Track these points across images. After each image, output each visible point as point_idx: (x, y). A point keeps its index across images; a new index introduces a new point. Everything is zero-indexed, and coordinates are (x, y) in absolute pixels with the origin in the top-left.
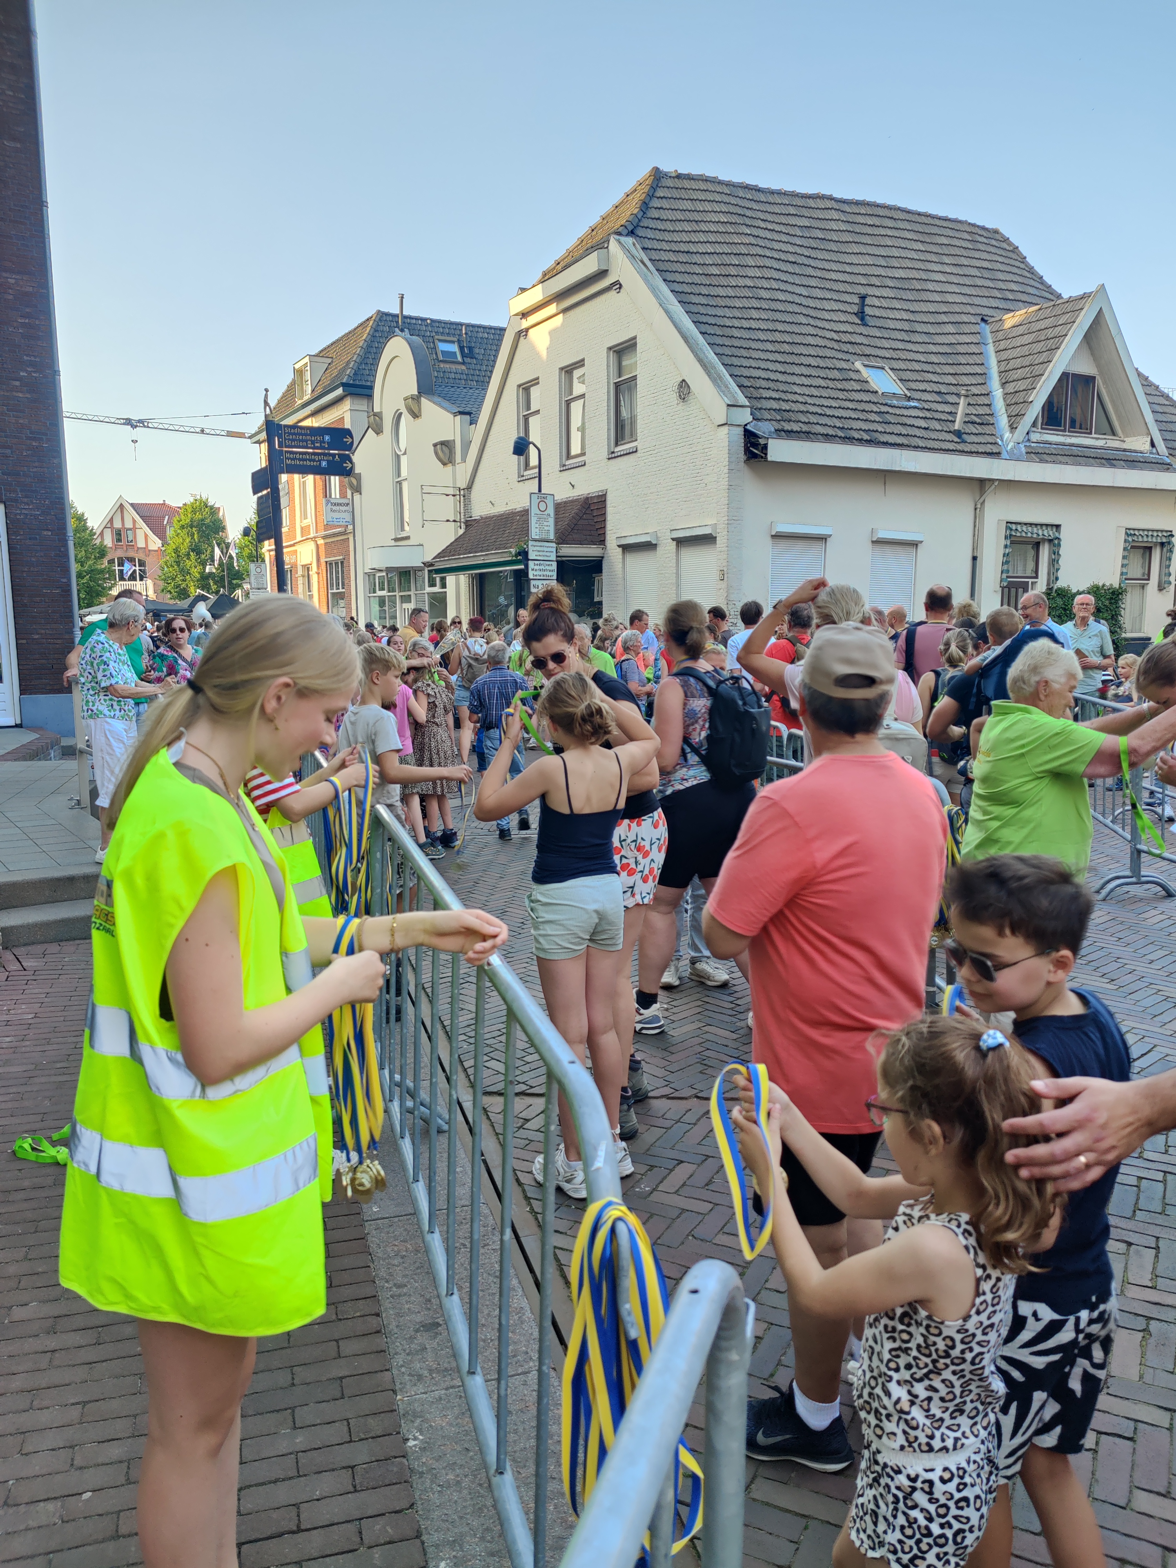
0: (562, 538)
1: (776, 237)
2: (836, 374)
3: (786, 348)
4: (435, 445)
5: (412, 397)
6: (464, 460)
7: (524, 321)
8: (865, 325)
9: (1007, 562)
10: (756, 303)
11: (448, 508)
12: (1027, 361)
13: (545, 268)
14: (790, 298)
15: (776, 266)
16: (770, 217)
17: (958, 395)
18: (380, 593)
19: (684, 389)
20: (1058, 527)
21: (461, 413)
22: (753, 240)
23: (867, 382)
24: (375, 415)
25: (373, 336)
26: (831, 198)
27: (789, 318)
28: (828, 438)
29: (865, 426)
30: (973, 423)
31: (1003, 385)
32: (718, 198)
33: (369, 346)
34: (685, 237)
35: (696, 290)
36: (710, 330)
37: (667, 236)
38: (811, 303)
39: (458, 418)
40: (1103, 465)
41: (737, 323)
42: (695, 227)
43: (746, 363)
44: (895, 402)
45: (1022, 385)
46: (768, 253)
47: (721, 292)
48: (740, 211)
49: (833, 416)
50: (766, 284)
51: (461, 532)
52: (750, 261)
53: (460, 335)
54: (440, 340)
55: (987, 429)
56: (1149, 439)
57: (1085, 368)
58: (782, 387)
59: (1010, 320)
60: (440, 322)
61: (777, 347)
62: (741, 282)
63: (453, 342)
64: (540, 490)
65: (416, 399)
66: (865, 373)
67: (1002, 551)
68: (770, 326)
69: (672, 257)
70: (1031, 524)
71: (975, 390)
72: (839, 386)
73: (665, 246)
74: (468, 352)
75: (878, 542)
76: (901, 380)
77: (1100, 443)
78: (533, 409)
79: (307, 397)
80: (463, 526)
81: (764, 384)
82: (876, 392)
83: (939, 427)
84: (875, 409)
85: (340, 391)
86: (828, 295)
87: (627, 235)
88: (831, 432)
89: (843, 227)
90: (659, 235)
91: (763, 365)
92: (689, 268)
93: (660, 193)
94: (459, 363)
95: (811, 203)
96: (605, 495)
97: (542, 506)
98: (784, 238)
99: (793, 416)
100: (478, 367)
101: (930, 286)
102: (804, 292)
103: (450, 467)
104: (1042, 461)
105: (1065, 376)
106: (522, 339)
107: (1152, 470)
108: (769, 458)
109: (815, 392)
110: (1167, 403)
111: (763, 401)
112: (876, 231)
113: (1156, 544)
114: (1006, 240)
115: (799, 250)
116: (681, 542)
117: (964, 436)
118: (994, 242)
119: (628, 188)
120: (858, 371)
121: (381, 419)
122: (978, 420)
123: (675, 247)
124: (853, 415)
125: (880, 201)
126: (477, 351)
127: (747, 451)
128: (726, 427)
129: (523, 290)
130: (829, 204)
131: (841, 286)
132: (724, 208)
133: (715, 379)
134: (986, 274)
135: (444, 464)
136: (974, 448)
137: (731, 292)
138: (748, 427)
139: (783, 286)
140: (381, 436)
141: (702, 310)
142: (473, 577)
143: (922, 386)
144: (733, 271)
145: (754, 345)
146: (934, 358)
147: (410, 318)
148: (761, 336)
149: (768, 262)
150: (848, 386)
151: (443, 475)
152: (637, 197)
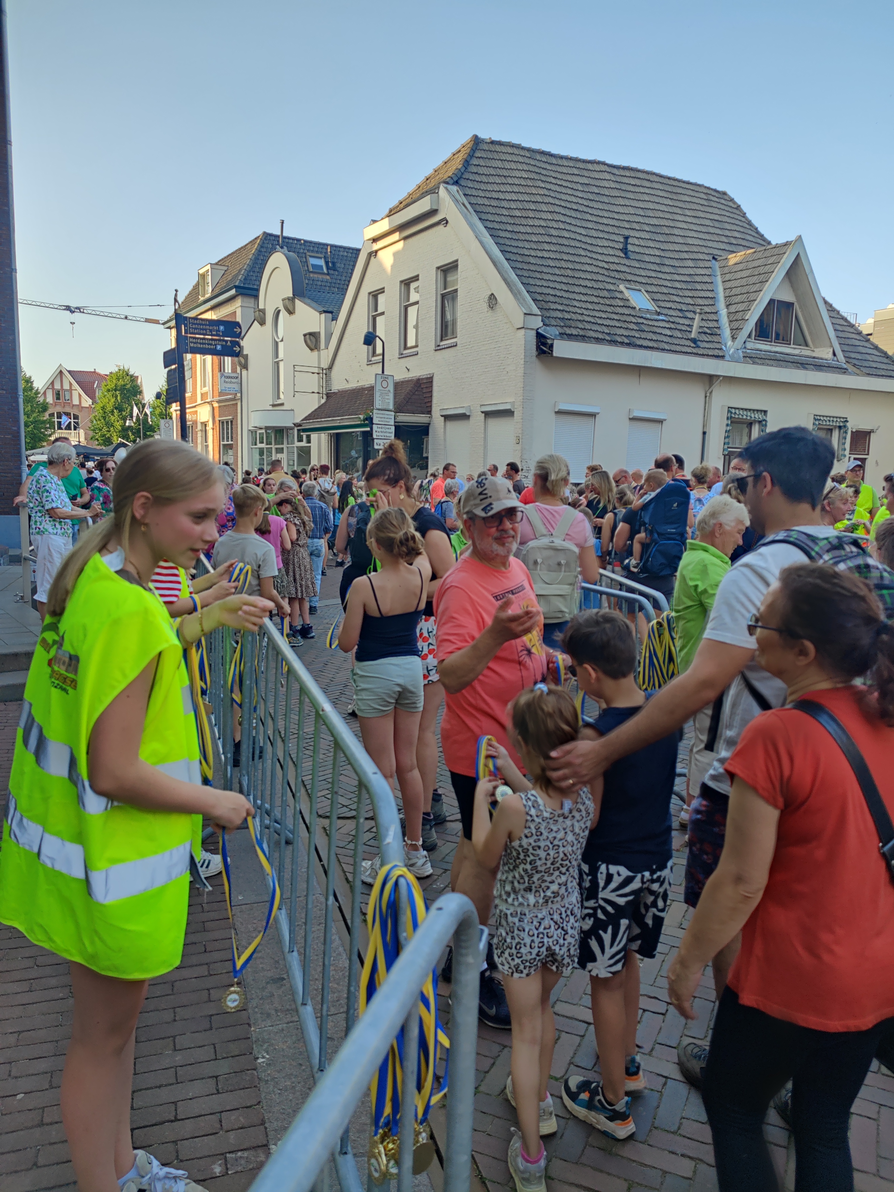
0: (399, 409)
1: (564, 190)
2: (606, 294)
3: (570, 273)
4: (305, 335)
5: (288, 299)
6: (327, 347)
7: (374, 244)
8: (628, 258)
9: (728, 437)
10: (548, 239)
11: (313, 383)
12: (745, 290)
13: (391, 206)
14: (573, 236)
15: (563, 212)
16: (559, 176)
17: (695, 312)
18: (260, 445)
19: (492, 301)
20: (765, 412)
21: (325, 312)
22: (547, 193)
23: (628, 300)
24: (260, 310)
25: (260, 251)
26: (604, 163)
27: (572, 251)
28: (598, 340)
29: (626, 333)
30: (705, 333)
31: (728, 306)
32: (521, 159)
33: (256, 259)
34: (496, 188)
35: (503, 227)
36: (513, 257)
37: (483, 187)
38: (589, 240)
39: (323, 315)
40: (798, 368)
41: (533, 253)
42: (504, 180)
43: (539, 283)
44: (648, 316)
45: (741, 307)
46: (557, 202)
47: (522, 229)
48: (537, 170)
49: (603, 325)
50: (555, 225)
51: (323, 401)
52: (544, 208)
53: (326, 253)
54: (311, 256)
55: (715, 339)
56: (831, 350)
57: (787, 296)
58: (566, 302)
59: (733, 259)
60: (311, 242)
61: (563, 272)
62: (537, 223)
63: (321, 258)
64: (383, 372)
65: (292, 300)
66: (627, 294)
67: (724, 428)
68: (558, 256)
69: (487, 202)
70: (746, 410)
71: (707, 309)
72: (608, 303)
73: (481, 194)
74: (332, 266)
75: (633, 419)
76: (653, 300)
77: (797, 352)
78: (380, 311)
79: (208, 296)
80: (325, 397)
81: (552, 299)
82: (635, 308)
83: (680, 335)
84: (634, 320)
85: (233, 292)
86: (601, 235)
87: (453, 184)
88: (600, 336)
89: (613, 185)
90: (477, 186)
91: (552, 285)
92: (499, 211)
93: (478, 154)
94: (324, 274)
95: (590, 166)
96: (432, 378)
97: (385, 384)
98: (570, 192)
99: (573, 324)
100: (339, 277)
101: (676, 231)
102: (583, 232)
103: (316, 353)
104: (754, 363)
105: (772, 301)
106: (372, 258)
107: (834, 372)
108: (555, 354)
109: (590, 306)
110: (845, 324)
111: (551, 311)
112: (637, 189)
113: (835, 427)
114: (732, 200)
115: (580, 201)
116: (488, 414)
117: (699, 343)
118: (723, 201)
119: (454, 149)
120: (622, 292)
121: (264, 314)
122: (708, 331)
123: (488, 195)
124: (618, 324)
125: (640, 167)
126: (338, 265)
127: (538, 348)
128: (523, 331)
129: (374, 221)
130: (603, 168)
131: (611, 229)
132: (526, 167)
133: (516, 294)
134: (717, 224)
135: (312, 350)
136: (705, 352)
137: (529, 230)
138: (540, 331)
139: (568, 227)
140: (264, 327)
141: (508, 242)
142: (331, 435)
143: (669, 305)
144: (531, 214)
145: (545, 270)
146: (678, 285)
147: (289, 238)
148: (552, 264)
149: (557, 209)
150: (613, 302)
151: (311, 358)
152: (461, 156)
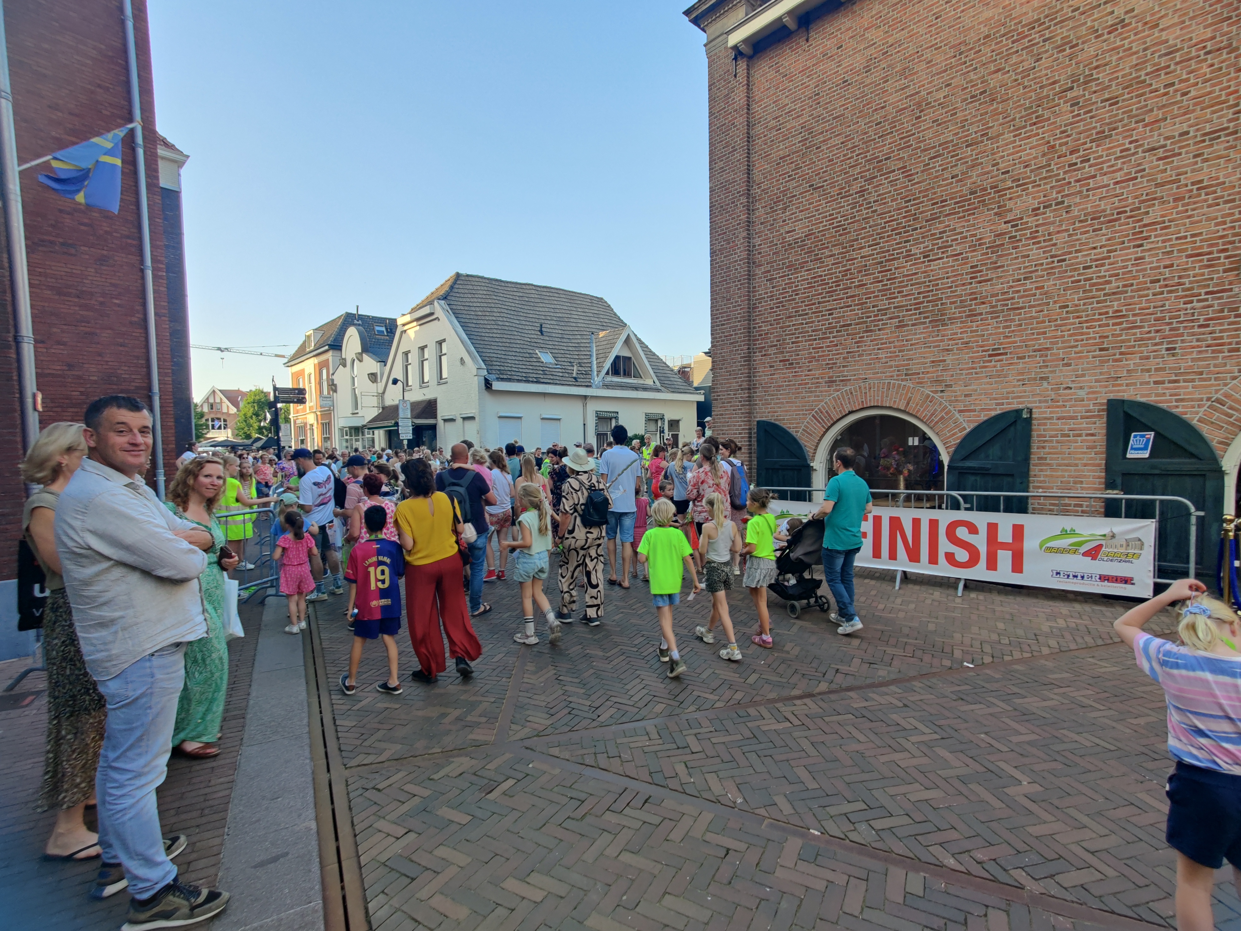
0: (418, 416)
1: (508, 299)
2: (528, 355)
4: (369, 374)
5: (359, 353)
6: (381, 382)
7: (405, 326)
8: (542, 334)
9: (598, 426)
11: (374, 401)
12: (605, 350)
13: (412, 308)
14: (511, 324)
15: (506, 312)
16: (505, 292)
18: (346, 438)
19: (462, 361)
20: (618, 412)
21: (380, 362)
22: (499, 302)
23: (540, 358)
24: (343, 359)
25: (343, 324)
26: (532, 285)
27: (510, 333)
28: (518, 381)
29: (535, 376)
30: (581, 374)
31: (597, 359)
32: (483, 284)
33: (341, 329)
34: (468, 300)
35: (469, 321)
37: (461, 300)
38: (520, 326)
39: (378, 363)
42: (473, 297)
43: (488, 351)
44: (550, 366)
45: (602, 360)
47: (482, 322)
48: (492, 290)
49: (522, 372)
51: (380, 411)
52: (495, 310)
54: (375, 326)
55: (588, 376)
56: (652, 380)
57: (627, 354)
58: (500, 360)
59: (602, 334)
60: (376, 317)
61: (503, 344)
62: (491, 318)
63: (382, 327)
64: (403, 398)
65: (361, 354)
66: (540, 355)
67: (595, 422)
69: (460, 308)
70: (605, 412)
72: (529, 360)
73: (459, 304)
75: (543, 419)
76: (553, 357)
77: (635, 381)
78: (409, 362)
79: (312, 348)
80: (380, 409)
81: (492, 359)
82: (540, 362)
83: (567, 376)
84: (539, 368)
85: (327, 348)
86: (527, 323)
87: (443, 299)
88: (520, 378)
89: (537, 297)
90: (457, 299)
92: (469, 312)
93: (459, 282)
94: (384, 336)
95: (524, 287)
96: (437, 399)
97: (405, 404)
99: (507, 373)
101: (572, 320)
102: (518, 321)
103: (375, 384)
104: (608, 388)
105: (617, 357)
106: (404, 332)
107: (652, 392)
108: (493, 389)
109: (516, 362)
111: (492, 366)
112: (550, 298)
113: (658, 419)
114: (605, 302)
115: (517, 306)
116: (463, 419)
117: (578, 379)
118: (600, 303)
119: (445, 280)
120: (537, 354)
121: (345, 361)
122: (585, 373)
123: (463, 304)
124: (532, 372)
127: (486, 385)
128: (477, 377)
129: (408, 312)
131: (534, 320)
132: (486, 289)
133: (473, 358)
134: (596, 316)
135: (372, 383)
136: (583, 384)
137: (486, 322)
138: (486, 376)
139: (509, 319)
140: (345, 369)
142: (386, 431)
143: (562, 359)
144: (488, 314)
146: (570, 349)
150: (531, 360)
151: (373, 388)
152: (449, 283)
